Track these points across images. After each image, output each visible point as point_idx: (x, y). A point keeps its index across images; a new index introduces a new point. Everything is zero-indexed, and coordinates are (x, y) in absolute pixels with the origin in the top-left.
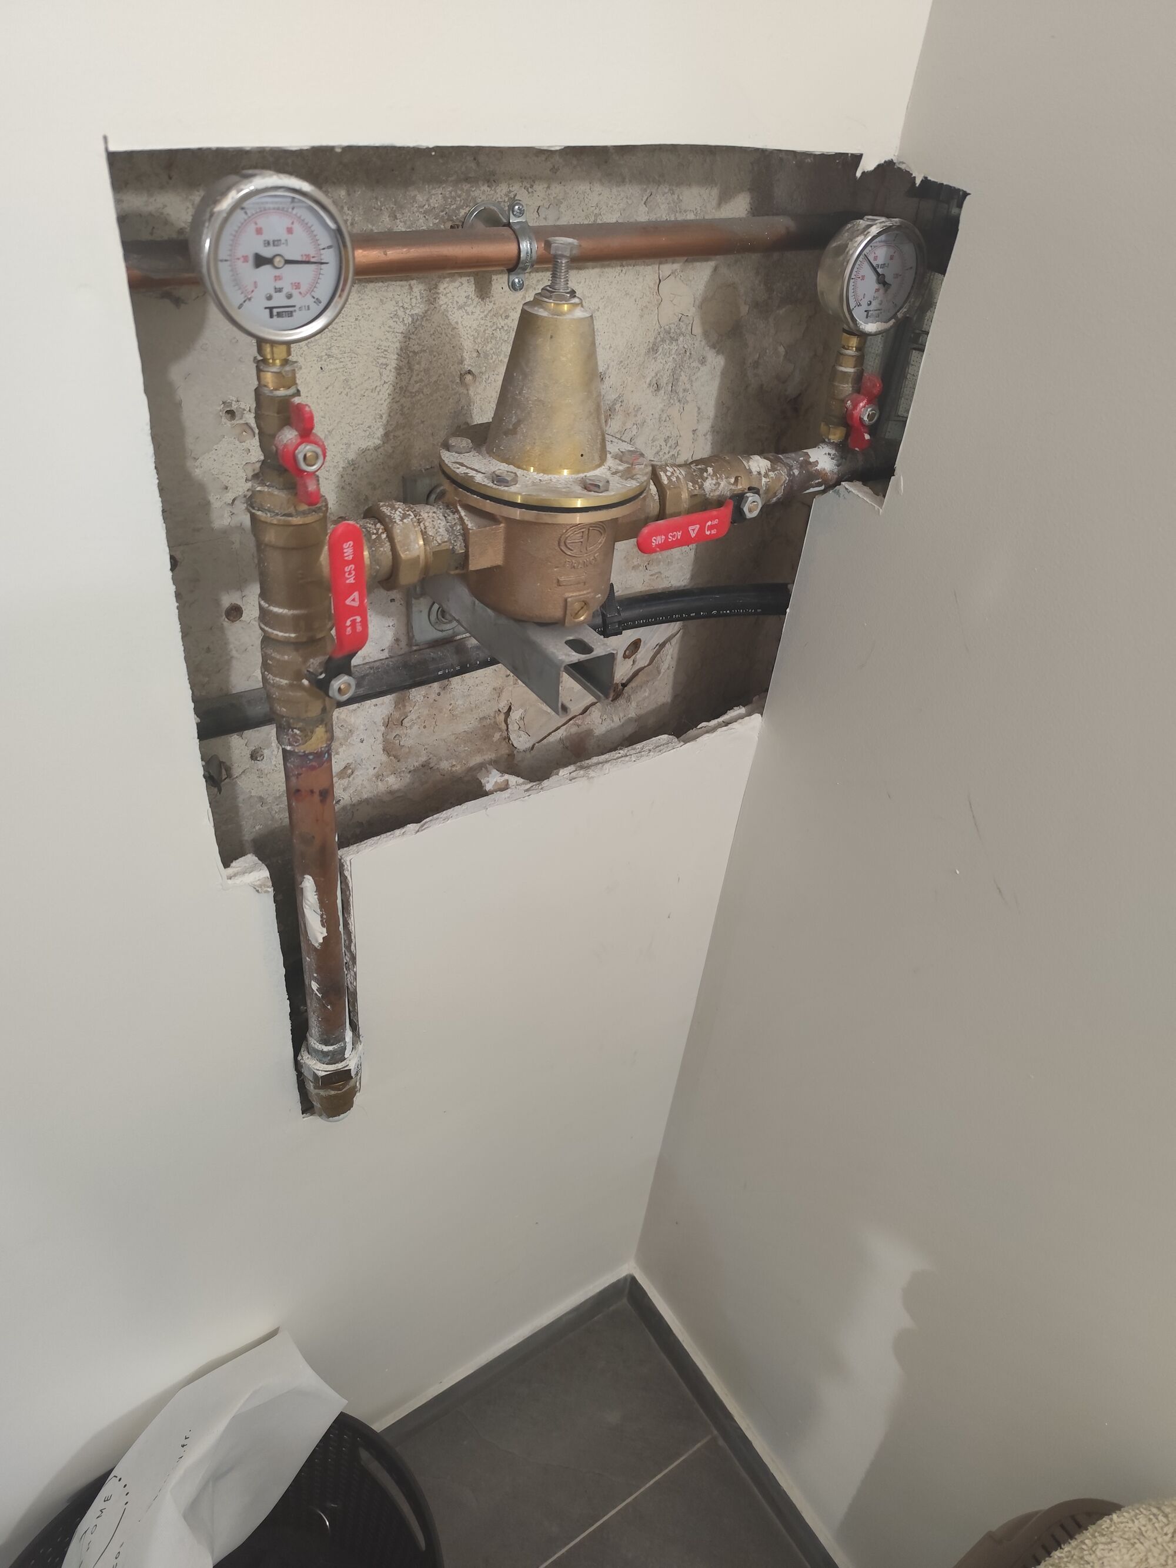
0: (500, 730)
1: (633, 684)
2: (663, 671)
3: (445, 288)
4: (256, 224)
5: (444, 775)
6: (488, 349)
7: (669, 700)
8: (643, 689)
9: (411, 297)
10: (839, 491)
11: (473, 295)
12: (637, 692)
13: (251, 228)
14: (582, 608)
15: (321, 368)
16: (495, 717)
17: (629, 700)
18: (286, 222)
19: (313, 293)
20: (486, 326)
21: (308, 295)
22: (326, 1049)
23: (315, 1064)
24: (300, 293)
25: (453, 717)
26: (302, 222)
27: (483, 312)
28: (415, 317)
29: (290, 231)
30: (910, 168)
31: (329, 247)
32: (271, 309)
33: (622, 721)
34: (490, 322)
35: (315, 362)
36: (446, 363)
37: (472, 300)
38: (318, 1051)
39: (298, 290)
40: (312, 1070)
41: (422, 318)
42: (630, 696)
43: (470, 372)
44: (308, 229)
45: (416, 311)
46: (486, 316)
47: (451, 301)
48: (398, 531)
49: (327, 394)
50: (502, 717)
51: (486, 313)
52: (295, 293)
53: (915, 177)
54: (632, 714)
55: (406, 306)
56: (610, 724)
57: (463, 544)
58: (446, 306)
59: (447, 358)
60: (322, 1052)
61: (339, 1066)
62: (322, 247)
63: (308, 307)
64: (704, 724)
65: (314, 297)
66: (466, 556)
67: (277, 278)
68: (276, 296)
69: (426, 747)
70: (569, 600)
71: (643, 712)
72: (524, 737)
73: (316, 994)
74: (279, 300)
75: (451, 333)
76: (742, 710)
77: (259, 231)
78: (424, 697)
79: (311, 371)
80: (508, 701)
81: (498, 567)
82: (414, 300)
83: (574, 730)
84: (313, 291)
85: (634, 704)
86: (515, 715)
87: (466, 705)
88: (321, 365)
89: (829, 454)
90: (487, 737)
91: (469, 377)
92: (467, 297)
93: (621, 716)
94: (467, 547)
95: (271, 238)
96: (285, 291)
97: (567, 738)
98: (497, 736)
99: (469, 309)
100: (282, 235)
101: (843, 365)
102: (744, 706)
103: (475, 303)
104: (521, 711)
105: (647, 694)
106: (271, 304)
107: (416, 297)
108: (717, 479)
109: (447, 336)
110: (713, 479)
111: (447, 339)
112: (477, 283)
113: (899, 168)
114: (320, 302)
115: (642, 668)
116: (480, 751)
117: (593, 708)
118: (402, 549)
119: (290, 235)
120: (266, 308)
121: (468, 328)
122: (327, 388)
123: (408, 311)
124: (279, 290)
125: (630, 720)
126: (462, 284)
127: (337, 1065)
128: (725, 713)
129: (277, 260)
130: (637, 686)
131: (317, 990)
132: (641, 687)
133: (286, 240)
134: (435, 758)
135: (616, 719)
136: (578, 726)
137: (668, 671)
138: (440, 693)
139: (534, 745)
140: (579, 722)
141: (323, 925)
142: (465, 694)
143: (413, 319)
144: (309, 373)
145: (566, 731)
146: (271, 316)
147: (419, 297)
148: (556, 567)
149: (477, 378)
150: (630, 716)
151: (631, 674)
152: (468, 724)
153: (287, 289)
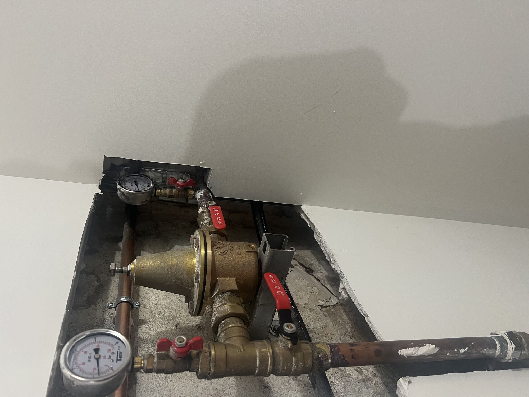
0: (330, 309)
1: (305, 264)
2: (297, 254)
3: (142, 335)
4: (80, 365)
5: (355, 330)
6: (167, 320)
7: (310, 251)
8: (306, 260)
9: (144, 347)
10: (210, 187)
11: (146, 326)
12: (307, 262)
13: (82, 367)
14: (250, 247)
15: (171, 381)
16: (324, 311)
17: (311, 264)
18: (82, 354)
19: (113, 345)
20: (158, 321)
21: (114, 346)
22: (498, 346)
23: (510, 351)
24: (112, 349)
25: (325, 327)
26: (83, 348)
27: (152, 322)
28: (152, 346)
29: (86, 353)
30: (100, 179)
31: (95, 339)
32: (117, 360)
33: (320, 266)
34: (156, 319)
35: (168, 383)
36: (171, 334)
37: (148, 326)
38: (501, 349)
39: (111, 350)
40: (514, 352)
41: (153, 343)
42: (310, 264)
43: (176, 326)
44: (86, 346)
45: (150, 345)
46: (154, 321)
47: (147, 333)
48: (220, 315)
49: (182, 379)
50: (324, 309)
51: (153, 321)
52: (112, 351)
53: (103, 177)
54: (317, 263)
55: (147, 349)
56: (322, 270)
57: (227, 293)
58: (149, 335)
59: (169, 334)
60: (501, 347)
61: (506, 338)
62: (94, 341)
63: (119, 346)
64: (309, 225)
65: (115, 344)
66: (232, 291)
67: (105, 357)
68: (112, 358)
69: (341, 337)
70: (246, 251)
71: (315, 259)
72: (331, 300)
73: (467, 350)
74: (114, 357)
75: (160, 333)
76: (302, 215)
77: (84, 364)
78: (317, 339)
79: (171, 385)
80: (316, 306)
81: (236, 280)
82: (146, 346)
83: (326, 282)
84: (112, 345)
85: (312, 262)
86: (322, 303)
87: (319, 322)
88: (169, 381)
89: (198, 193)
90: (333, 314)
91: (178, 326)
92: (146, 328)
93: (318, 266)
94: (228, 291)
95: (87, 359)
96: (111, 355)
97: (330, 284)
98: (332, 310)
99: (151, 326)
100: (87, 355)
101: (167, 193)
102: (300, 214)
103: (148, 325)
104: (320, 301)
105: (308, 258)
106: (115, 360)
107: (144, 346)
108: (204, 219)
109: (161, 334)
110: (205, 221)
111: (162, 334)
112: (141, 325)
113: (101, 184)
114: (117, 342)
115: (298, 262)
116: (341, 316)
117: (316, 276)
118: (227, 312)
119: (88, 352)
120: (117, 362)
121: (158, 327)
122: (179, 379)
123: (150, 348)
124: (110, 357)
125: (319, 263)
126: (141, 329)
127: (506, 339)
128: (304, 220)
129: (96, 357)
130: (305, 263)
131: (465, 349)
132: (305, 261)
133: (89, 354)
134: (346, 334)
135: (320, 268)
136: (324, 281)
137: (297, 252)
138: (315, 333)
139: (336, 297)
140: (323, 281)
141: (425, 345)
142: (314, 323)
143: (153, 346)
144: (172, 386)
145: (327, 285)
146: (121, 360)
147: (145, 345)
148: (233, 256)
149: (178, 323)
150: (318, 263)
151: (301, 266)
152: (328, 322)
153: (110, 354)
